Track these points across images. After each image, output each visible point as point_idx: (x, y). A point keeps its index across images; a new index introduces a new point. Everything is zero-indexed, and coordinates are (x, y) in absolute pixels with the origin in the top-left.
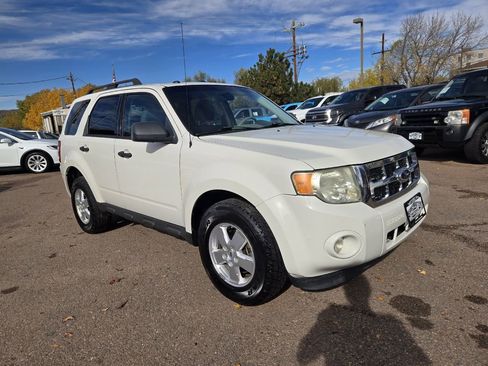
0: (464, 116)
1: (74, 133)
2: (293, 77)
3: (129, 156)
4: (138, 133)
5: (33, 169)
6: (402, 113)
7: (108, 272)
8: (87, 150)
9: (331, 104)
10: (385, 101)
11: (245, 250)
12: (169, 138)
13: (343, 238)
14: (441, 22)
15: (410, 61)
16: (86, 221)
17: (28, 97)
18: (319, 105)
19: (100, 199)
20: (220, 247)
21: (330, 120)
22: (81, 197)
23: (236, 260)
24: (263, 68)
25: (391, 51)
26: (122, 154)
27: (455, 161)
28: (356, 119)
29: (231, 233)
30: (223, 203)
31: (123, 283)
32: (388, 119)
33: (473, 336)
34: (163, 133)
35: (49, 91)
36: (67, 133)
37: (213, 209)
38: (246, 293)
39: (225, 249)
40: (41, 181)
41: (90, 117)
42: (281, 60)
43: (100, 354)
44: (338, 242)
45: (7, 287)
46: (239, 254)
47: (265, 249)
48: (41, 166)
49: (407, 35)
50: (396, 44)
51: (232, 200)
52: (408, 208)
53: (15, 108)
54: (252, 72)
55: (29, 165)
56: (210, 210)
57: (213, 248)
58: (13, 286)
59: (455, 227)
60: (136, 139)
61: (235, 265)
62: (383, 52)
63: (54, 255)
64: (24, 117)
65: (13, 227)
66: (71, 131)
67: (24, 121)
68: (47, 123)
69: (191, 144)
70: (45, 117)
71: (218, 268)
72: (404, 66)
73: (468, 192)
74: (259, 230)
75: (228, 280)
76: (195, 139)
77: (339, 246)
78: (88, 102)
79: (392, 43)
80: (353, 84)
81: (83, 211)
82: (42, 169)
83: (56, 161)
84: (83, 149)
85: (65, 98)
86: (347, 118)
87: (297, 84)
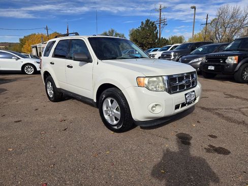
0: (235, 59)
1: (48, 56)
2: (158, 34)
3: (72, 67)
4: (76, 57)
5: (27, 72)
6: (207, 56)
7: (60, 117)
8: (53, 64)
9: (175, 50)
10: (201, 49)
11: (117, 109)
12: (89, 60)
13: (156, 105)
14: (238, 10)
15: (220, 30)
16: (51, 96)
17: (25, 37)
18: (169, 50)
19: (58, 86)
20: (107, 108)
21: (173, 57)
22: (50, 85)
23: (113, 113)
24: (143, 29)
25: (211, 24)
26: (68, 66)
27: (230, 81)
28: (185, 58)
29: (112, 102)
30: (109, 89)
31: (66, 121)
32: (200, 59)
33: (205, 149)
34: (87, 58)
35: (35, 34)
36: (44, 56)
37: (105, 92)
38: (116, 127)
39: (109, 109)
40: (31, 78)
41: (55, 49)
42: (152, 25)
43: (55, 145)
44: (153, 107)
45: (17, 120)
46: (115, 111)
47: (125, 109)
48: (31, 71)
49: (219, 16)
50: (213, 20)
51: (113, 88)
52: (187, 96)
53: (19, 42)
54: (137, 31)
55: (25, 71)
56: (104, 92)
57: (105, 108)
58: (19, 120)
59: (216, 109)
60: (75, 60)
61: (113, 115)
62: (207, 24)
63: (37, 110)
64: (22, 47)
65: (18, 97)
66: (46, 55)
67: (23, 49)
68: (34, 50)
69: (98, 63)
70: (33, 47)
71: (106, 117)
72: (217, 32)
73: (230, 95)
74: (123, 101)
75: (110, 122)
76: (99, 61)
77: (154, 109)
78: (55, 42)
79: (212, 20)
80: (190, 40)
81: (50, 92)
82: (31, 73)
83: (38, 69)
84: (51, 63)
85: (43, 39)
86: (181, 57)
87: (160, 38)
